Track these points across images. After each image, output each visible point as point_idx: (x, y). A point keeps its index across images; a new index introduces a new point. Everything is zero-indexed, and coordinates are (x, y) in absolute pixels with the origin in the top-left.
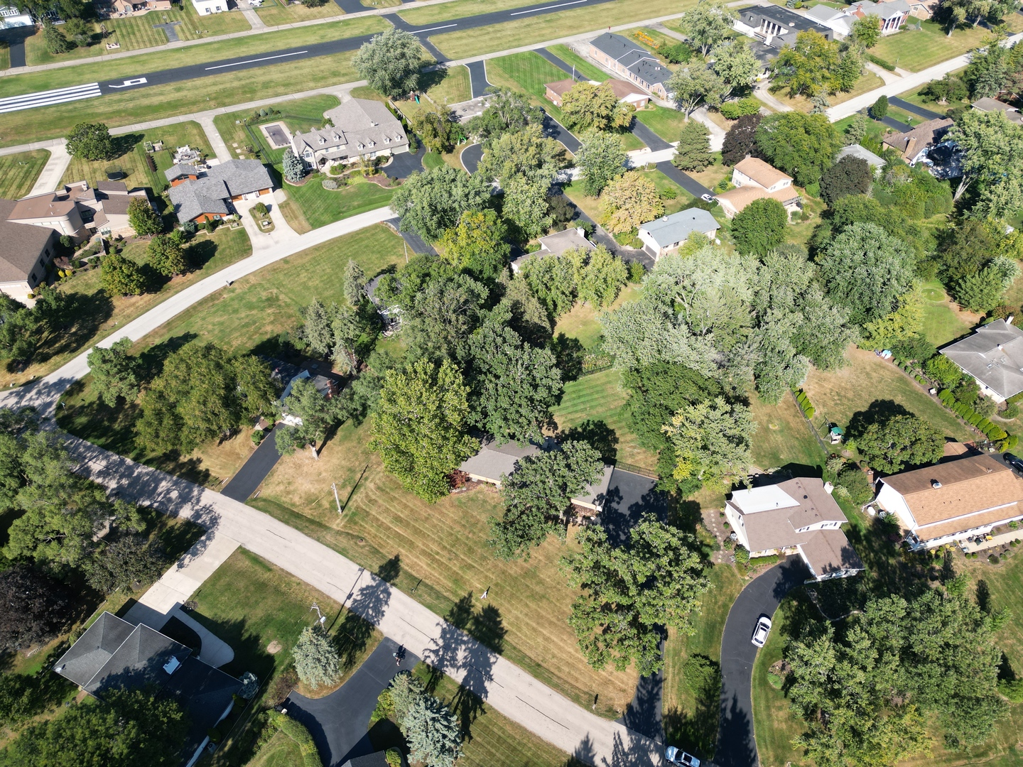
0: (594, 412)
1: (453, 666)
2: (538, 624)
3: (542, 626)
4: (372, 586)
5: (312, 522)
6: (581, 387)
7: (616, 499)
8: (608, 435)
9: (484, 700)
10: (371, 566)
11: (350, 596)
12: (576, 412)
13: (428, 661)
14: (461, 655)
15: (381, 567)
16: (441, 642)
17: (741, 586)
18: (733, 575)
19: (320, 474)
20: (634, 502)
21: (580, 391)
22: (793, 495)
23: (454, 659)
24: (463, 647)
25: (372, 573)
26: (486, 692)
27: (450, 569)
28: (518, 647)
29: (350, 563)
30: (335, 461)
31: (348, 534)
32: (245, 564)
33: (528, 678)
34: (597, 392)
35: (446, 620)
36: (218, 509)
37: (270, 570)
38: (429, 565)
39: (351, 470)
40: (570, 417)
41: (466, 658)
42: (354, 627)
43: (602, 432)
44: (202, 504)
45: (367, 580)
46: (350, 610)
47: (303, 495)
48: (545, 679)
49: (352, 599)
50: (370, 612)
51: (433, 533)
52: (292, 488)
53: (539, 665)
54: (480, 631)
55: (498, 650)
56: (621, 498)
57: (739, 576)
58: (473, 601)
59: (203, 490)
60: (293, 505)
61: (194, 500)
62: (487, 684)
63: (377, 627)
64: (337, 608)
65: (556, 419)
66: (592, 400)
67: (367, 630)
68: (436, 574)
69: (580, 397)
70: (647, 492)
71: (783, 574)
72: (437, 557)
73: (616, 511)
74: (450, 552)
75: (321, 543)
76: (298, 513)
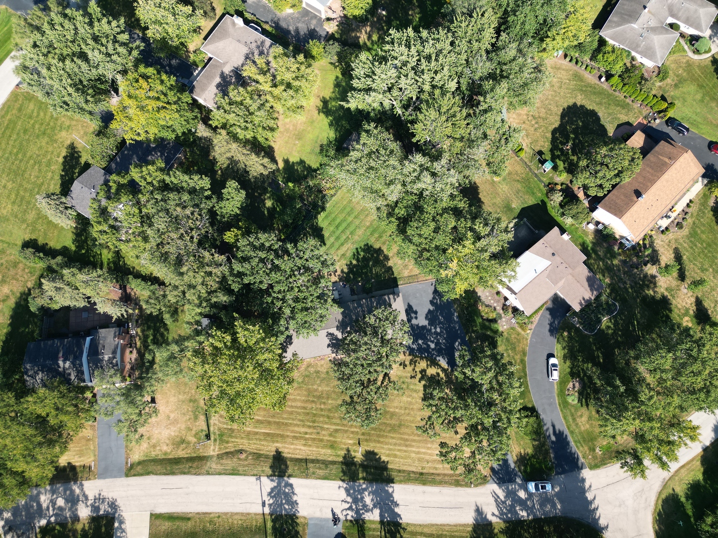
0: (356, 238)
1: (367, 511)
2: (406, 446)
3: (411, 446)
4: (275, 487)
6: (333, 216)
7: (413, 315)
8: (378, 255)
9: (401, 521)
10: (263, 471)
11: (264, 504)
12: (342, 244)
13: (349, 518)
14: (368, 500)
15: (271, 467)
16: (349, 499)
17: (527, 339)
18: (519, 334)
20: (426, 311)
21: (334, 220)
22: (543, 256)
23: (365, 506)
24: (366, 493)
25: (268, 477)
26: (399, 516)
27: (321, 440)
28: (401, 468)
29: (246, 478)
33: (419, 488)
34: (349, 214)
35: (343, 481)
36: (109, 494)
37: (189, 519)
38: (305, 445)
40: (340, 252)
41: (372, 500)
42: (282, 523)
43: (372, 255)
44: (91, 497)
45: (268, 484)
46: (271, 514)
47: (168, 442)
48: (430, 482)
49: (267, 506)
50: (287, 507)
51: (293, 420)
53: (422, 474)
54: (371, 474)
55: (390, 481)
57: (523, 333)
58: (353, 454)
60: (166, 454)
61: (81, 498)
62: (396, 510)
63: (298, 515)
64: (261, 520)
66: (349, 225)
67: (293, 521)
68: (314, 449)
69: (337, 227)
70: (432, 296)
71: (550, 314)
72: (307, 436)
73: (417, 325)
74: (314, 427)
75: (212, 474)
76: (175, 459)
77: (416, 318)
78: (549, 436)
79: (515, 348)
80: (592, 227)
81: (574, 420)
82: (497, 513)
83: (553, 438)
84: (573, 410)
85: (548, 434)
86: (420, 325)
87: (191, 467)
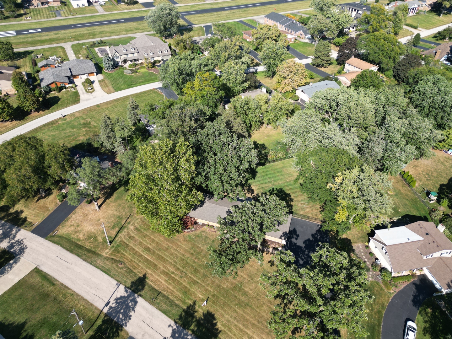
0: (277, 183)
3: (247, 327)
4: (124, 297)
5: (89, 251)
6: (268, 170)
7: (295, 236)
8: (286, 197)
10: (125, 282)
11: (107, 304)
12: (265, 183)
15: (132, 283)
17: (389, 297)
18: (382, 289)
19: (99, 220)
20: (307, 238)
22: (418, 233)
25: (126, 287)
27: (180, 284)
29: (111, 279)
30: (110, 212)
31: (113, 259)
32: (37, 279)
34: (278, 172)
35: (176, 322)
36: (26, 242)
37: (53, 284)
38: (166, 281)
39: (120, 218)
40: (261, 186)
42: (108, 328)
44: (16, 239)
45: (121, 292)
46: (106, 315)
47: (86, 233)
49: (108, 307)
50: (121, 316)
52: (79, 229)
54: (201, 331)
56: (298, 236)
57: (386, 290)
58: (197, 307)
59: (19, 230)
60: (79, 240)
61: (12, 237)
63: (124, 328)
64: (97, 312)
65: (253, 187)
67: (117, 330)
70: (315, 232)
71: (416, 289)
74: (181, 272)
75: (93, 265)
77: (296, 239)
86: (298, 244)
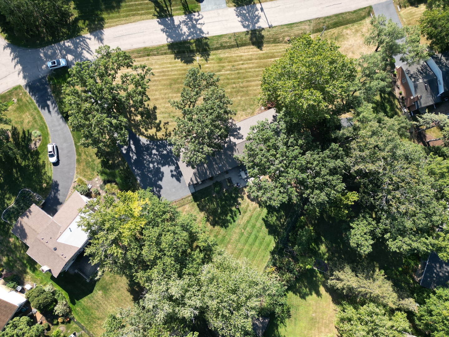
1: (184, 21)
2: (163, 72)
4: (256, 23)
6: (263, 247)
8: (214, 219)
9: (158, 20)
11: (262, 9)
12: (248, 222)
13: (196, 14)
14: (185, 29)
15: (263, 36)
16: (199, 26)
17: (77, 173)
18: (84, 176)
21: (261, 243)
23: (186, 24)
24: (187, 33)
25: (263, 29)
26: (159, 23)
27: (229, 62)
28: (165, 56)
29: (280, 24)
33: (148, 44)
34: (249, 252)
35: (206, 38)
38: (242, 56)
41: (181, 30)
43: (219, 218)
45: (262, 24)
46: (255, 4)
48: (141, 51)
49: (259, 9)
50: (244, 12)
51: (255, 71)
53: (148, 55)
54: (186, 48)
55: (171, 46)
56: (172, 176)
57: (81, 178)
58: (203, 59)
62: (162, 27)
63: (235, 8)
66: (247, 241)
67: (237, 3)
68: (233, 55)
69: (256, 237)
70: (161, 193)
71: (58, 199)
72: (241, 62)
73: (169, 165)
74: (237, 69)
75: (306, 21)
76: (338, 26)
77: (172, 171)
78: (52, 104)
79: (86, 164)
80: (28, 287)
81: (34, 118)
82: (88, 41)
83: (49, 103)
84: (36, 125)
85: (54, 105)
86: (167, 166)
87: (324, 23)
